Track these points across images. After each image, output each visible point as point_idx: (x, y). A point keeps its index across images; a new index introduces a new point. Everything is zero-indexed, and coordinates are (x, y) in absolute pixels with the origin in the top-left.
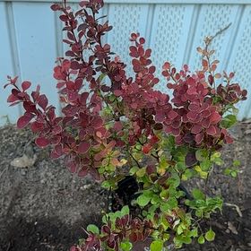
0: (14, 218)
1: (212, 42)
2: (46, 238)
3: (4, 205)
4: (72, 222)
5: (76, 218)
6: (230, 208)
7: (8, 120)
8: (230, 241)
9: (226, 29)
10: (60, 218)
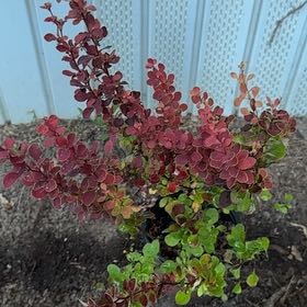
0: (41, 233)
1: (283, 24)
2: (77, 257)
3: (31, 217)
4: (106, 240)
5: (111, 235)
6: (296, 229)
7: (35, 116)
8: (291, 269)
9: (301, 7)
10: (93, 235)
